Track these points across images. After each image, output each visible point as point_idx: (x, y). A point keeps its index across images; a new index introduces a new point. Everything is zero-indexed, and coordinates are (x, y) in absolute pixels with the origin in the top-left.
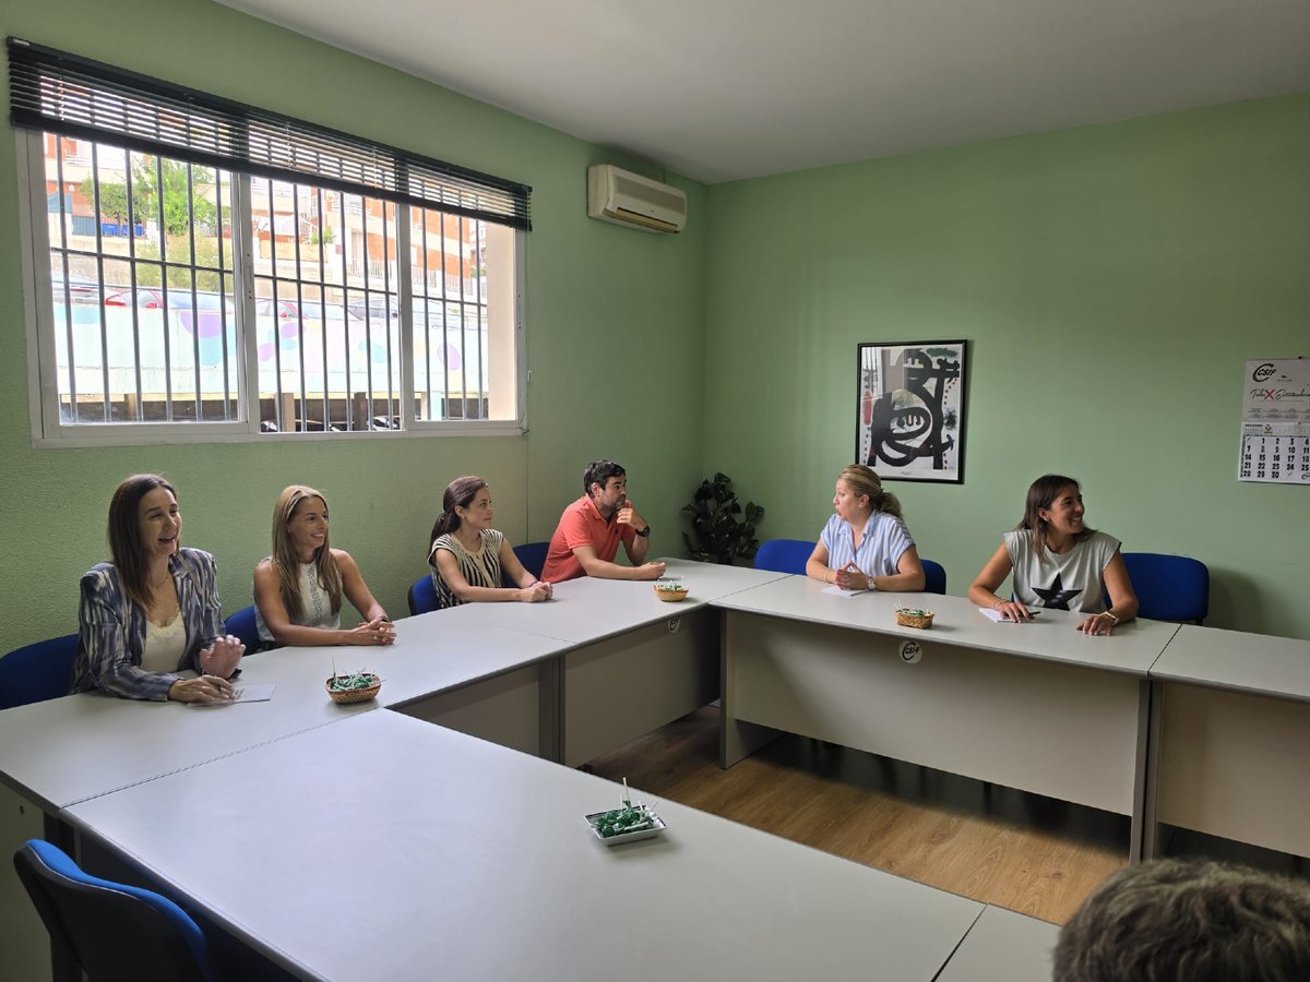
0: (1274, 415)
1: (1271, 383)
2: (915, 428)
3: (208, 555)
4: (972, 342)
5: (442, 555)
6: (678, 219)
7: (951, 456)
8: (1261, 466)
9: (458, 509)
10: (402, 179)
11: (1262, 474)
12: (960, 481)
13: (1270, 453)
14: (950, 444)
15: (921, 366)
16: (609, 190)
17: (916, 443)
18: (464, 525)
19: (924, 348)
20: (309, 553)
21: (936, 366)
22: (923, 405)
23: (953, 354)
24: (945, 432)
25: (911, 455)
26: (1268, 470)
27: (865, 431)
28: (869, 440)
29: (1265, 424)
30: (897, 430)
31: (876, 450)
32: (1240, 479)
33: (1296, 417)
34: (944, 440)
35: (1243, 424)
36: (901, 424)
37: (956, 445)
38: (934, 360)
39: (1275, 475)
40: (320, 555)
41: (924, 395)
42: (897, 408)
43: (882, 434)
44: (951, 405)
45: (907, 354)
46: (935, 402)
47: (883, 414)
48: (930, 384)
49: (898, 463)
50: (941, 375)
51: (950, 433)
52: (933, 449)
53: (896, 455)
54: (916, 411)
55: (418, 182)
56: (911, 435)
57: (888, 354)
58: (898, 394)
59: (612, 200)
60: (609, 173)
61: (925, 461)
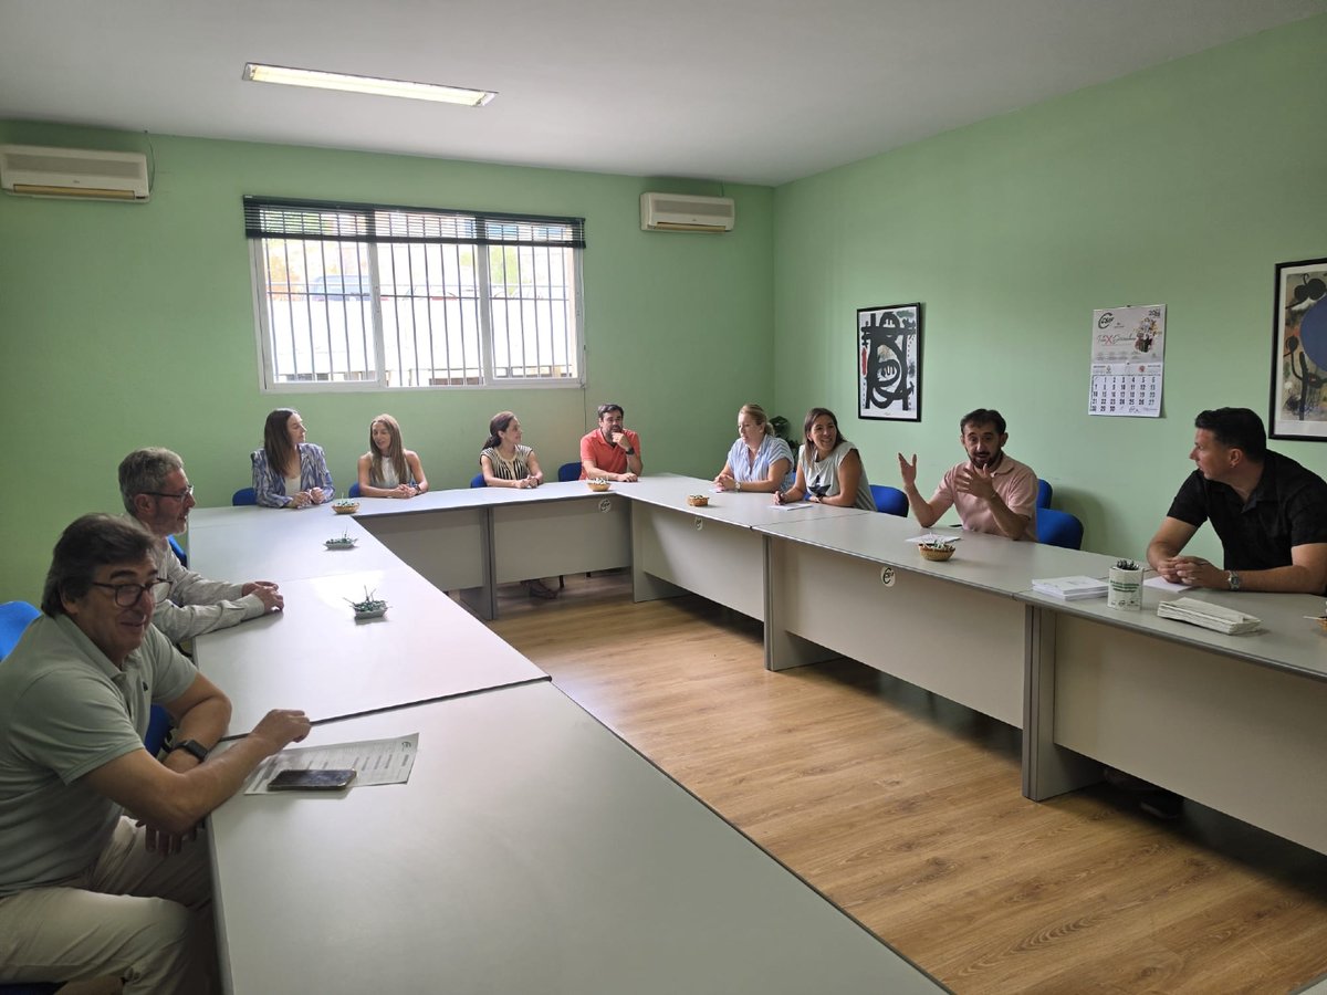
0: (1112, 358)
1: (1110, 330)
2: (892, 376)
3: (320, 449)
4: (924, 304)
5: (484, 459)
6: (726, 222)
7: (912, 398)
8: (1104, 401)
9: (500, 433)
10: (481, 229)
11: (1103, 408)
12: (919, 419)
13: (1109, 390)
14: (911, 389)
15: (894, 326)
16: (651, 209)
17: (892, 389)
18: (504, 442)
19: (895, 311)
21: (902, 326)
22: (894, 357)
23: (911, 315)
24: (909, 379)
25: (891, 398)
26: (1108, 405)
27: (863, 381)
28: (866, 387)
29: (1107, 365)
30: (882, 379)
31: (870, 397)
32: (1091, 413)
33: (1126, 358)
34: (909, 386)
35: (1093, 365)
36: (883, 374)
37: (915, 389)
38: (901, 320)
39: (1113, 409)
41: (895, 348)
42: (881, 360)
43: (873, 382)
44: (912, 357)
45: (887, 316)
46: (902, 355)
47: (873, 366)
48: (899, 341)
49: (883, 405)
50: (905, 332)
51: (912, 380)
52: (902, 394)
53: (882, 399)
54: (891, 363)
55: (494, 230)
56: (889, 383)
57: (873, 316)
58: (881, 349)
59: (651, 218)
60: (650, 199)
61: (898, 403)
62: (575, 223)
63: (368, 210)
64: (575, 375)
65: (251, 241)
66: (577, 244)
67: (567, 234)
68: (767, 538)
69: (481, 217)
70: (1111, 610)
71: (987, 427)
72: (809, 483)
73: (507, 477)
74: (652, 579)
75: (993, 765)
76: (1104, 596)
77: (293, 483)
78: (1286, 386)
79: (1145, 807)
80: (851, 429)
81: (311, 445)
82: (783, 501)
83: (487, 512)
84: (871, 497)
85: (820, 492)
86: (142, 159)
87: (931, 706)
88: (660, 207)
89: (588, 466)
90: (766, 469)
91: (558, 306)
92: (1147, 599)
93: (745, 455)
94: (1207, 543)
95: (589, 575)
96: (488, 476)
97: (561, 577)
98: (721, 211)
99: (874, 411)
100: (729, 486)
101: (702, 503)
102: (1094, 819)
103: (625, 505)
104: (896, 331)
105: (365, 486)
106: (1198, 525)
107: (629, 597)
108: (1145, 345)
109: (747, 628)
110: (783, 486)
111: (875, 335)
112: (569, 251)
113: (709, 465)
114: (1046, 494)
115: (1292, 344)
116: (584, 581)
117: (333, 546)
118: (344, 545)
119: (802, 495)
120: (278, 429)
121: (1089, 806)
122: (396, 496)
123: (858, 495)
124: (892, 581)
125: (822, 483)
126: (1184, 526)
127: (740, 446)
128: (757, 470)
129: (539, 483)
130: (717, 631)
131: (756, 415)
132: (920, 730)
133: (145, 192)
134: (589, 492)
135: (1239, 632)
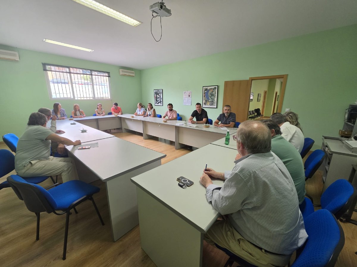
0: (186, 98)
1: (185, 94)
3: (64, 109)
4: (163, 89)
5: (96, 111)
6: (134, 75)
7: (162, 103)
10: (91, 73)
12: (163, 106)
13: (185, 102)
16: (121, 72)
17: (159, 101)
20: (78, 110)
23: (161, 91)
25: (159, 102)
27: (155, 100)
31: (156, 102)
32: (183, 105)
35: (184, 98)
40: (79, 110)
41: (159, 95)
43: (156, 100)
44: (161, 97)
45: (158, 91)
46: (160, 96)
47: (156, 98)
48: (160, 94)
49: (158, 104)
50: (161, 93)
51: (162, 100)
52: (160, 102)
53: (158, 103)
54: (159, 98)
55: (94, 73)
56: (159, 100)
57: (156, 91)
58: (157, 96)
59: (121, 73)
60: (121, 70)
61: (160, 103)
62: (108, 73)
63: (69, 67)
64: (109, 98)
65: (45, 71)
66: (109, 76)
67: (107, 75)
68: (143, 121)
69: (91, 70)
70: (184, 126)
71: (171, 105)
72: (148, 114)
73: (100, 114)
74: (125, 129)
75: (172, 147)
76: (183, 125)
77: (59, 116)
78: (204, 101)
79: (188, 148)
80: (154, 107)
81: (62, 109)
82: (144, 117)
83: (97, 120)
84: (157, 116)
85: (150, 115)
86: (17, 53)
87: (165, 141)
88: (123, 71)
89: (113, 112)
90: (142, 112)
91: (106, 87)
92: (187, 125)
93: (139, 111)
94: (195, 119)
95: (114, 129)
96: (97, 114)
97: (110, 130)
98: (133, 73)
99: (157, 104)
100: (137, 115)
101: (133, 117)
102: (183, 150)
103: (120, 118)
104: (159, 93)
105: (73, 116)
106: (194, 117)
107: (122, 132)
108: (189, 96)
109: (140, 134)
110: (145, 114)
111: (156, 93)
112: (108, 77)
113: (133, 112)
114: (178, 115)
115: (204, 96)
116: (114, 130)
117: (72, 124)
118: (74, 124)
119: (147, 116)
120: (56, 106)
121: (183, 149)
122: (80, 117)
123: (155, 115)
124: (160, 126)
125: (150, 114)
126: (192, 117)
127: (138, 109)
128: (141, 113)
129: (105, 115)
130: (136, 135)
131: (140, 105)
132: (164, 144)
133: (18, 60)
134: (114, 116)
135: (196, 127)
